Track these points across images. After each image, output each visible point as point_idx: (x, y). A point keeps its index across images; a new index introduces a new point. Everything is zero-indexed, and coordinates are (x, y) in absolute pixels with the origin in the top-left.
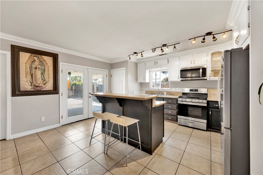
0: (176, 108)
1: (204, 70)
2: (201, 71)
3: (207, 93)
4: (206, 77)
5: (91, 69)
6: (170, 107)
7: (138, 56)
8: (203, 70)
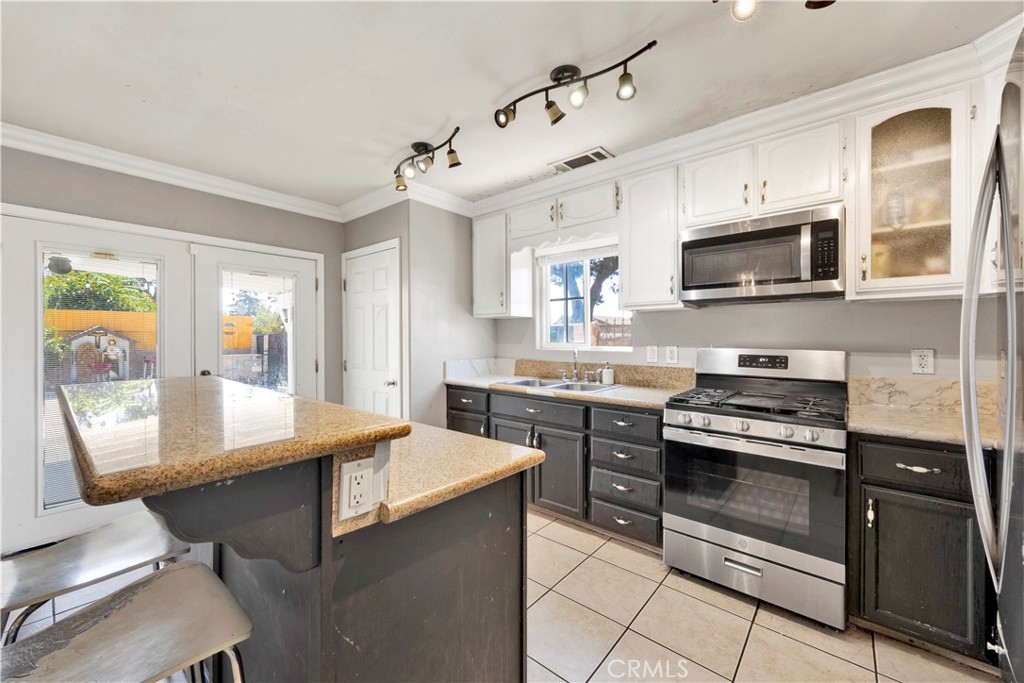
0: (653, 468)
1: (827, 234)
2: (806, 240)
3: (841, 377)
4: (836, 277)
5: (208, 248)
6: (621, 456)
7: (432, 167)
8: (822, 235)
